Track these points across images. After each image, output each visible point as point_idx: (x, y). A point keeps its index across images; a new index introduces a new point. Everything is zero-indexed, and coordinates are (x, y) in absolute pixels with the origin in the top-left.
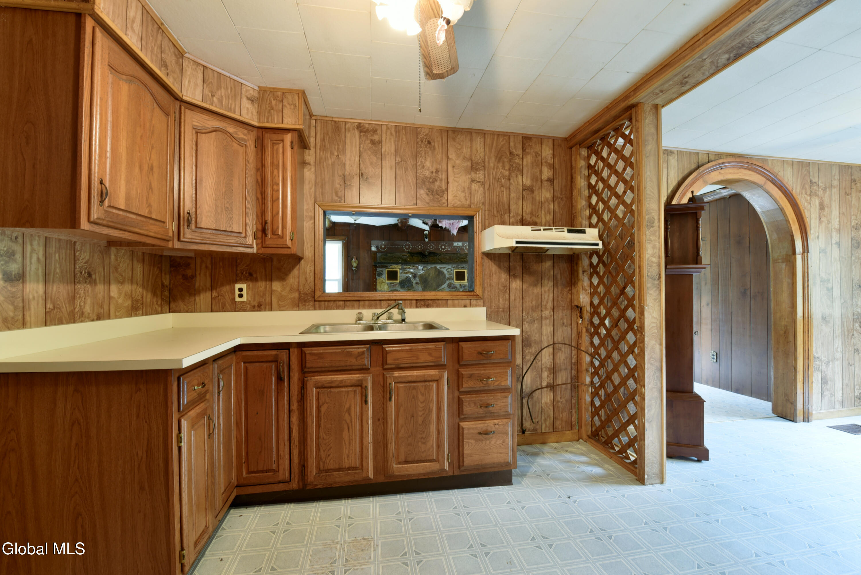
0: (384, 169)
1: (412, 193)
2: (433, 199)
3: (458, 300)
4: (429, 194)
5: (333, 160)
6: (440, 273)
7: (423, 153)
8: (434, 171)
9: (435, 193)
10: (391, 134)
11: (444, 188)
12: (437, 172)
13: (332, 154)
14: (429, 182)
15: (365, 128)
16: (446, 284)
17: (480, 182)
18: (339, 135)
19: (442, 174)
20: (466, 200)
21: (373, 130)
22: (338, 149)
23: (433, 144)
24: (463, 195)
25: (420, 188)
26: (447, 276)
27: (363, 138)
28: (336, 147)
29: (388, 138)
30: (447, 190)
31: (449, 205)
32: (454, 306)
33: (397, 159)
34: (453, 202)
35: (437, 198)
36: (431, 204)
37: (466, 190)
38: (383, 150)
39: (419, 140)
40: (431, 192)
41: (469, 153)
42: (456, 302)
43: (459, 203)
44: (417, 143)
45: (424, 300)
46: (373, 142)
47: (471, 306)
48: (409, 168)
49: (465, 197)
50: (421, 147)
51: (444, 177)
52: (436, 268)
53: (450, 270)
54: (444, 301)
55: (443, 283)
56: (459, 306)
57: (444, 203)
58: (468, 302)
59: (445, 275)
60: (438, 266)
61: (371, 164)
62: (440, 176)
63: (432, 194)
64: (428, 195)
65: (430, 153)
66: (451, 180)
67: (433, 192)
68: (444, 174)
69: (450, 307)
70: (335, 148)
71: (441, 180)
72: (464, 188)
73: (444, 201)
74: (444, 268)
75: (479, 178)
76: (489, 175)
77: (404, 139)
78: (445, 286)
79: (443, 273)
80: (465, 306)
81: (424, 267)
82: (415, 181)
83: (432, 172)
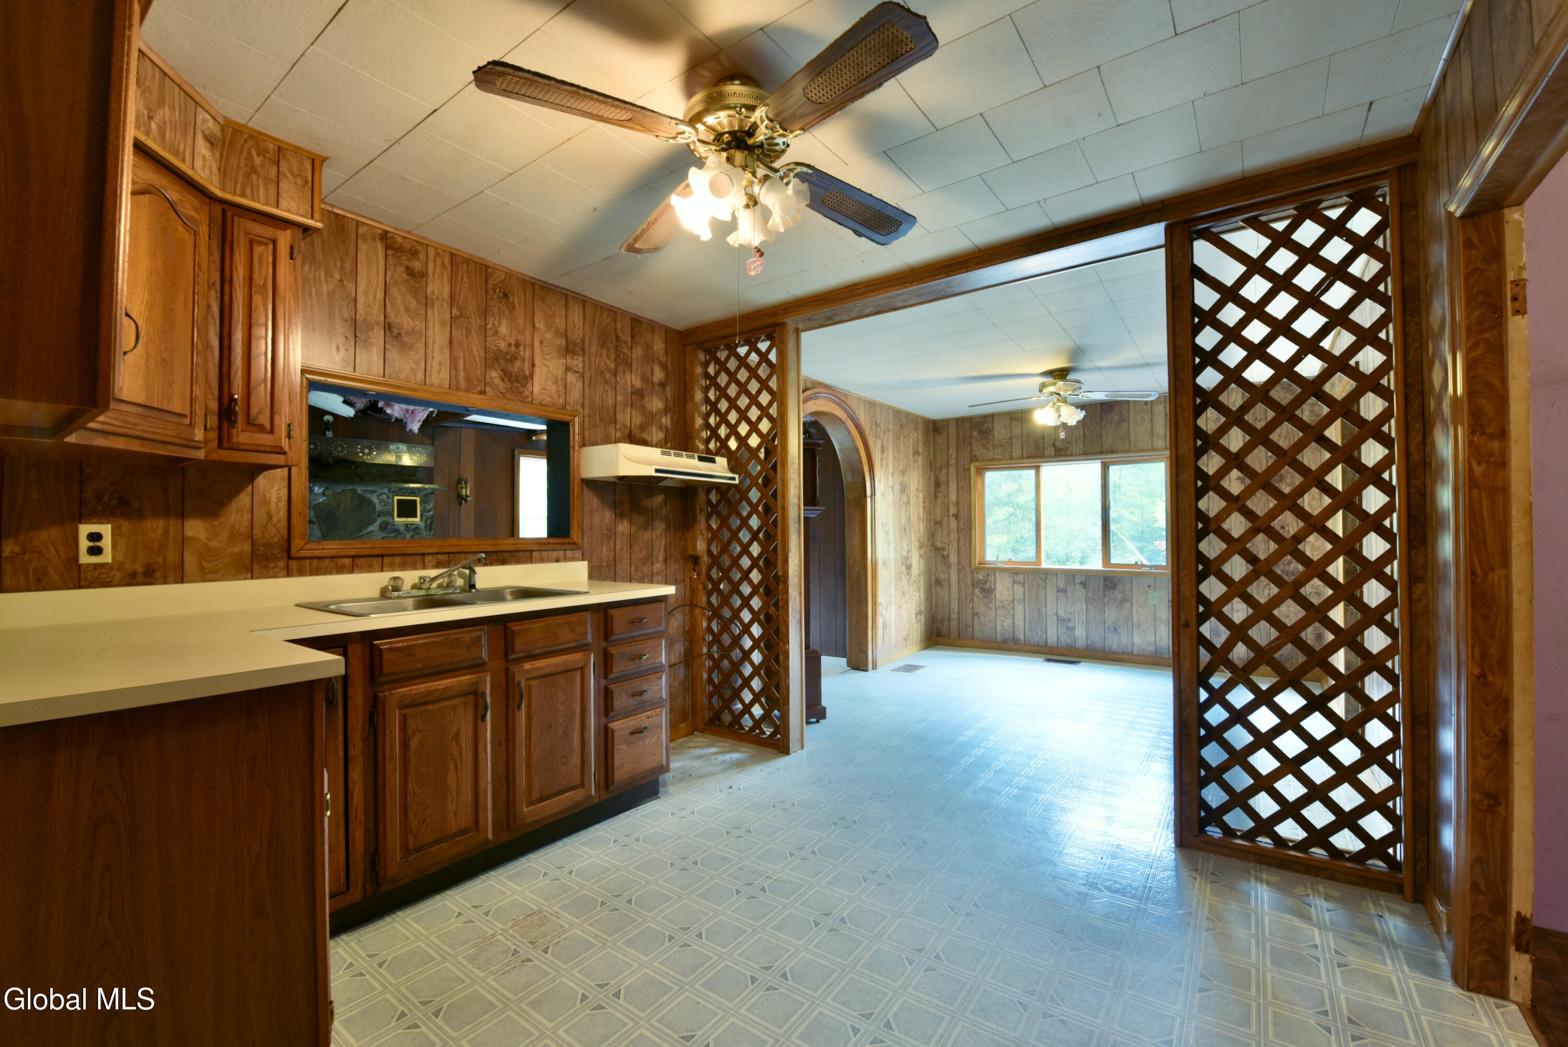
0: (430, 324)
1: (478, 373)
2: (511, 388)
3: (547, 550)
4: (506, 380)
5: (331, 287)
6: (364, 502)
7: (496, 311)
8: (513, 343)
9: (513, 379)
10: (443, 265)
11: (527, 373)
12: (517, 345)
13: (329, 275)
14: (504, 359)
15: (396, 242)
16: (377, 523)
17: (578, 372)
18: (344, 243)
19: (525, 351)
20: (559, 396)
21: (410, 250)
22: (342, 268)
23: (511, 299)
24: (554, 388)
25: (490, 367)
26: (378, 508)
27: (391, 261)
28: (338, 264)
29: (438, 271)
30: (532, 376)
31: (535, 402)
32: (542, 560)
33: (454, 311)
34: (540, 397)
35: (518, 388)
36: (507, 395)
37: (560, 381)
38: (429, 290)
39: (490, 287)
40: (507, 375)
41: (563, 325)
42: (545, 554)
43: (549, 399)
44: (487, 292)
45: (497, 552)
46: (410, 271)
47: (566, 559)
48: (473, 332)
49: (558, 391)
50: (492, 299)
51: (527, 355)
52: (354, 491)
53: (385, 497)
54: (527, 554)
55: (371, 522)
56: (549, 560)
57: (527, 397)
58: (561, 553)
59: (375, 507)
60: (360, 489)
61: (407, 310)
62: (522, 353)
63: (509, 380)
64: (503, 380)
65: (507, 312)
66: (538, 361)
67: (511, 376)
68: (527, 350)
69: (535, 563)
70: (335, 265)
71: (523, 359)
72: (556, 378)
73: (527, 393)
74: (373, 492)
75: (577, 365)
76: (590, 364)
77: (466, 280)
78: (374, 527)
79: (370, 502)
80: (557, 561)
81: (327, 489)
82: (482, 354)
83: (510, 345)
